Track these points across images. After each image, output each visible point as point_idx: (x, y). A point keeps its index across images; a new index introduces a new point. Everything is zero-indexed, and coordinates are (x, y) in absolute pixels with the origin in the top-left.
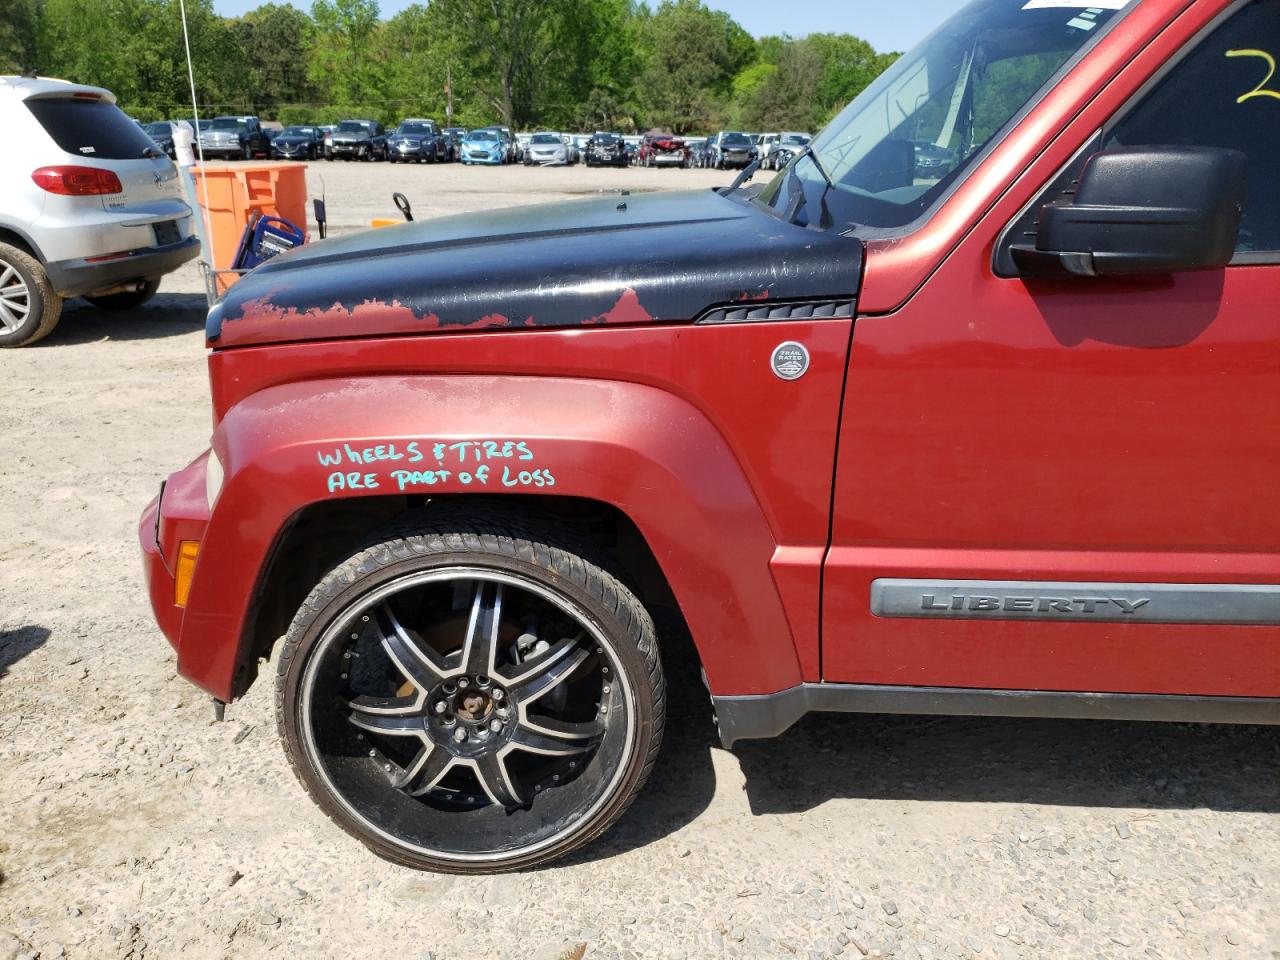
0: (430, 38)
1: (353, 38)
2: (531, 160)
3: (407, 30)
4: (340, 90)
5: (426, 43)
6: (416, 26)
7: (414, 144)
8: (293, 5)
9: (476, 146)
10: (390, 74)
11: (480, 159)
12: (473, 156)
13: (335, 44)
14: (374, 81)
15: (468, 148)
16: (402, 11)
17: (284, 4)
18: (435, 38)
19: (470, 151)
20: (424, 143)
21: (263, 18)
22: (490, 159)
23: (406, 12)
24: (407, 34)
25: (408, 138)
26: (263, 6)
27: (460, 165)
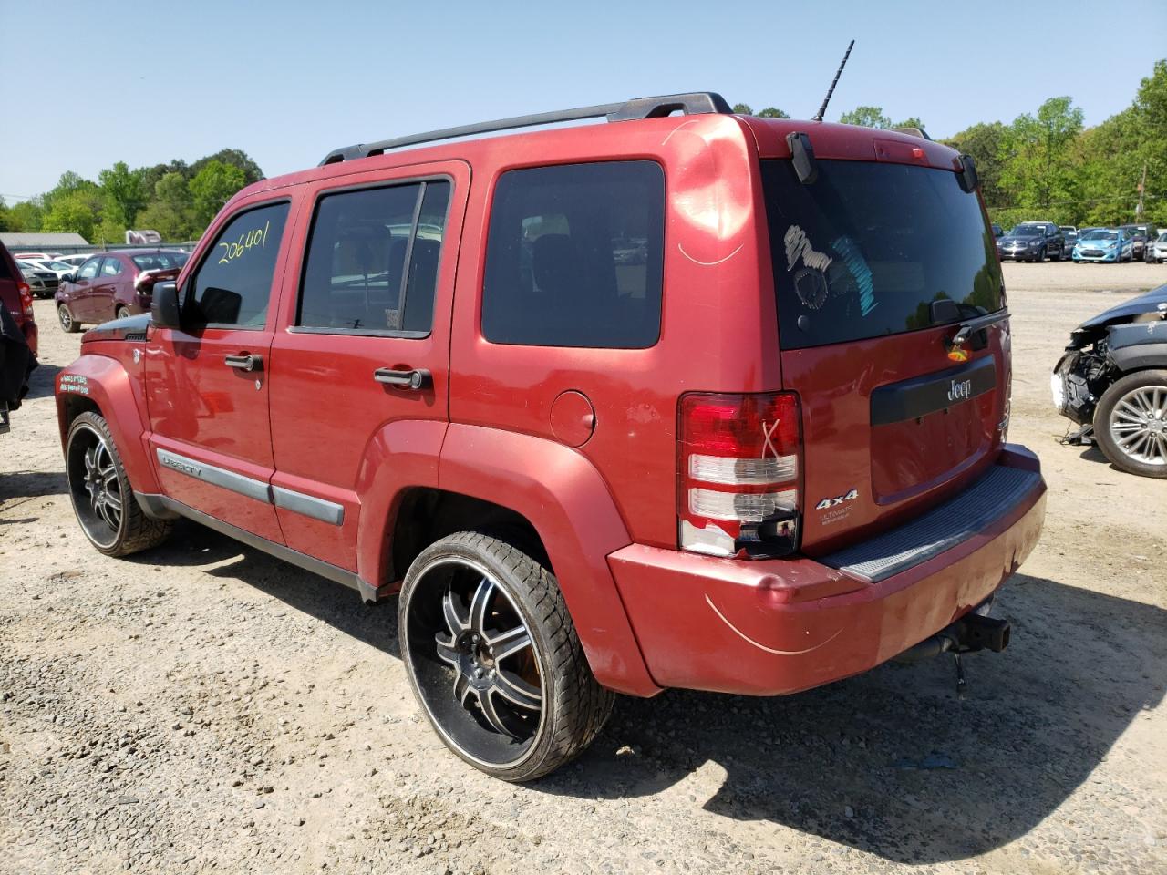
0: (1141, 139)
1: (1050, 146)
2: (1155, 258)
3: (1117, 133)
4: (1029, 193)
5: (1136, 144)
6: (1127, 130)
7: (1022, 245)
8: (1002, 122)
9: (1091, 246)
10: (1085, 176)
11: (1094, 258)
12: (1084, 255)
13: (1030, 153)
14: (1067, 184)
15: (1080, 248)
16: (1114, 114)
17: (993, 123)
18: (1147, 139)
19: (1082, 250)
20: (1033, 244)
21: (968, 137)
22: (1104, 258)
23: (1117, 117)
24: (1116, 137)
25: (1017, 239)
26: (973, 126)
27: (1071, 264)
